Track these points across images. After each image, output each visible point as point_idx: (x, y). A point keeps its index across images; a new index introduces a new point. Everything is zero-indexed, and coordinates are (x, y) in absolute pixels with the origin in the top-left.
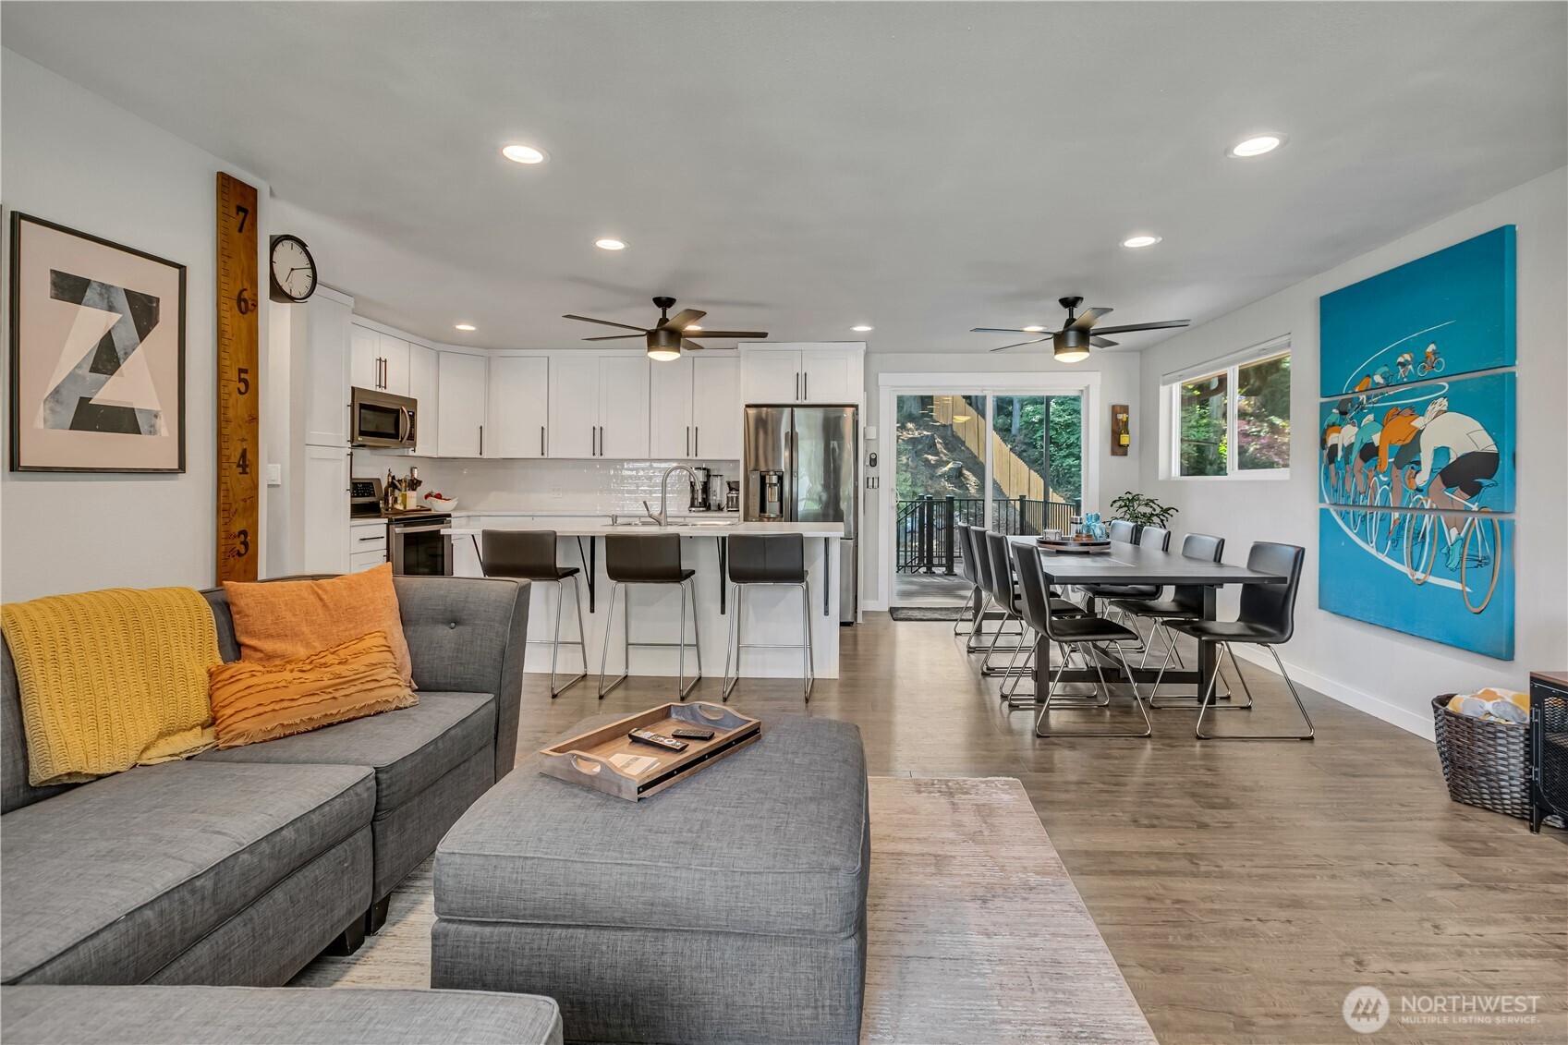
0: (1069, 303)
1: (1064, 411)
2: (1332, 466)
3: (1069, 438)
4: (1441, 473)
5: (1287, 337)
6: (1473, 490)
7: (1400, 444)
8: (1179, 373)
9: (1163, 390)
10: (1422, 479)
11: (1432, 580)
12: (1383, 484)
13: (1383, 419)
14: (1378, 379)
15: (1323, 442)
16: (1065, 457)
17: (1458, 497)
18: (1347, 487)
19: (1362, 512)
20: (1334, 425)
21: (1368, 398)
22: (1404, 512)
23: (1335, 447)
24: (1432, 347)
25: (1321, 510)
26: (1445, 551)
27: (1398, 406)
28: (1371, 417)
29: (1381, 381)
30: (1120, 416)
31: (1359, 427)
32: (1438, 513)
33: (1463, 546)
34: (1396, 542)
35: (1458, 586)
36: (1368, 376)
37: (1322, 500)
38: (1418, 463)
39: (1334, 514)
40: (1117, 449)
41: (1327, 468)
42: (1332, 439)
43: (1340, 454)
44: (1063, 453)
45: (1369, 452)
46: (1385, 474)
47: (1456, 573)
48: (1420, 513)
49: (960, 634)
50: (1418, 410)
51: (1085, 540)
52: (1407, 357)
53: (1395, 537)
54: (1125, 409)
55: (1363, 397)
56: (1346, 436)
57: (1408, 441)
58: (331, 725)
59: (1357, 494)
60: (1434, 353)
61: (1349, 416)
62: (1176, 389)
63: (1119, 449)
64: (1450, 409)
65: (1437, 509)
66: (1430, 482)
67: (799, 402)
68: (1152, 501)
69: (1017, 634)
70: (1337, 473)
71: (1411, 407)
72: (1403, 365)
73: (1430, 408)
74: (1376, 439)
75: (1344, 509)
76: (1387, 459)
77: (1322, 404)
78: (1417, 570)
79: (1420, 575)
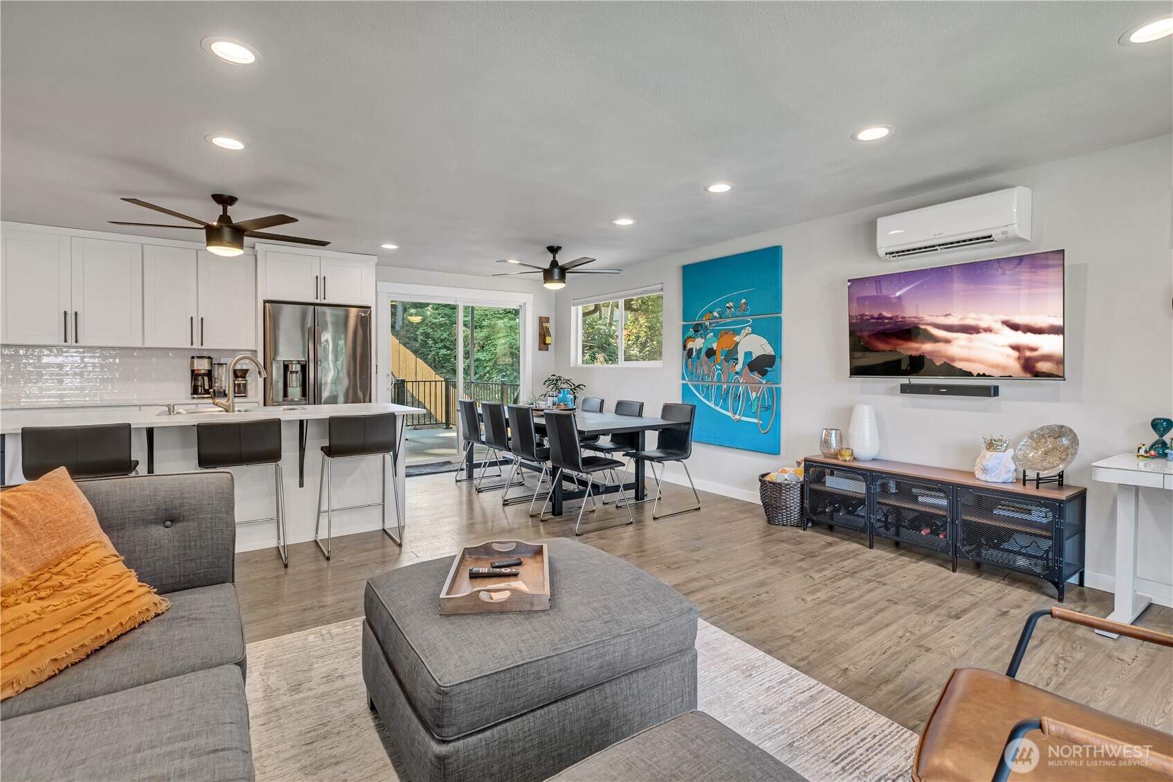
0: (553, 250)
1: (439, 314)
2: (690, 360)
3: (442, 335)
4: (748, 365)
5: (661, 285)
6: (763, 373)
7: (727, 349)
8: (586, 299)
9: (573, 309)
10: (738, 367)
11: (744, 419)
12: (718, 369)
13: (719, 335)
14: (716, 314)
15: (685, 347)
16: (440, 348)
17: (756, 376)
18: (698, 372)
19: (707, 384)
20: (691, 337)
21: (710, 324)
22: (729, 384)
23: (691, 350)
24: (744, 301)
25: (683, 384)
26: (750, 404)
27: (726, 329)
28: (712, 334)
29: (718, 316)
30: (545, 325)
31: (705, 339)
32: (747, 385)
33: (759, 401)
34: (725, 400)
35: (756, 421)
36: (711, 312)
37: (683, 379)
38: (737, 359)
39: (691, 386)
40: (542, 345)
41: (687, 361)
42: (690, 345)
43: (694, 353)
44: (440, 345)
45: (711, 353)
46: (719, 365)
47: (754, 415)
48: (737, 384)
49: (460, 481)
50: (737, 332)
51: (563, 407)
52: (731, 304)
53: (724, 397)
54: (547, 320)
55: (707, 323)
56: (698, 344)
57: (731, 348)
58: (102, 647)
59: (704, 375)
60: (745, 303)
61: (699, 333)
62: (580, 308)
63: (543, 345)
64: (753, 333)
65: (746, 383)
66: (742, 369)
67: (318, 301)
68: (568, 380)
69: (497, 476)
70: (692, 364)
71: (733, 330)
72: (729, 308)
73: (743, 331)
74: (715, 346)
75: (696, 383)
76: (720, 357)
77: (683, 325)
78: (736, 414)
79: (737, 417)
